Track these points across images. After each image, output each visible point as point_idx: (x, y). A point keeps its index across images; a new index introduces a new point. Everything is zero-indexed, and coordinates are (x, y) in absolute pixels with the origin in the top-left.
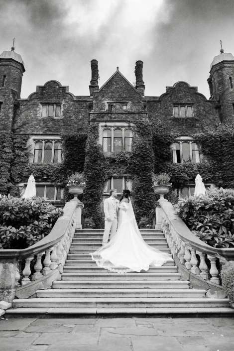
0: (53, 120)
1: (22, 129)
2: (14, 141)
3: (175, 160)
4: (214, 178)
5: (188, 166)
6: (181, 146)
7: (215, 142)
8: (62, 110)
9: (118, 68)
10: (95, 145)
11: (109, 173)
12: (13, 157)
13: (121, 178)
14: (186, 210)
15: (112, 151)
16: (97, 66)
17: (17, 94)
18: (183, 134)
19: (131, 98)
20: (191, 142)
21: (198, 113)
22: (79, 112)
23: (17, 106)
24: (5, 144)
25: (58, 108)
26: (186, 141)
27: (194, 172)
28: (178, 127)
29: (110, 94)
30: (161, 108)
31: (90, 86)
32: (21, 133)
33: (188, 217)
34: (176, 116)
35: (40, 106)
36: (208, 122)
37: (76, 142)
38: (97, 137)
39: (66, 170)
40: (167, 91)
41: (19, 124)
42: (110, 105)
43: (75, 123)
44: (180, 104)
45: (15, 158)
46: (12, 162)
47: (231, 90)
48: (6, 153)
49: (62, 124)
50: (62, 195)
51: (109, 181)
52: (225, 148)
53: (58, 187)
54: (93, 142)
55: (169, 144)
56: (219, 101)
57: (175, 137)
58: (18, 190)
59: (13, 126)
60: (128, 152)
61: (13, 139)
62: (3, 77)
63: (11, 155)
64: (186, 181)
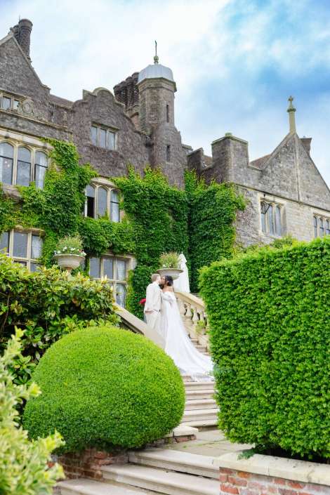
3: (86, 213)
5: (106, 226)
6: (96, 193)
7: (144, 198)
11: (11, 221)
13: (26, 232)
15: (14, 182)
18: (101, 173)
19: (31, 93)
20: (110, 189)
21: (124, 147)
26: (104, 187)
27: (113, 237)
28: (96, 161)
34: (93, 142)
36: (135, 164)
40: (84, 98)
44: (101, 125)
47: (167, 125)
52: (155, 209)
56: (151, 137)
57: (92, 177)
60: (41, 192)
64: (104, 248)
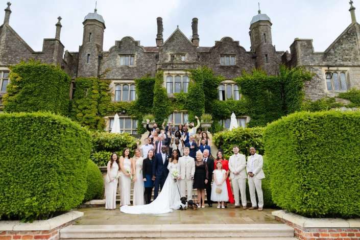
0: (129, 68)
1: (105, 75)
2: (100, 84)
3: (221, 98)
4: (250, 112)
5: (231, 103)
6: (226, 88)
7: (251, 85)
8: (135, 60)
9: (178, 26)
10: (161, 89)
11: (171, 109)
12: (99, 97)
13: (180, 113)
14: (219, 141)
15: (174, 92)
16: (162, 22)
17: (100, 47)
18: (227, 78)
19: (188, 50)
20: (233, 85)
21: (239, 62)
22: (148, 61)
23: (100, 58)
24: (93, 87)
25: (133, 58)
26: (229, 84)
28: (223, 73)
29: (172, 47)
30: (210, 58)
31: (156, 39)
32: (105, 78)
33: (220, 145)
34: (222, 64)
35: (119, 57)
36: (246, 69)
37: (146, 85)
38: (162, 82)
39: (139, 106)
40: (216, 45)
41: (103, 71)
42: (172, 56)
43: (145, 70)
44: (226, 55)
45: (101, 97)
46: (99, 101)
47: (265, 44)
48: (94, 94)
49: (136, 71)
50: (137, 125)
51: (171, 115)
53: (134, 119)
54: (159, 86)
55: (217, 86)
56: (255, 53)
57: (221, 81)
58: (104, 121)
59: (98, 73)
60: (185, 94)
61: (99, 83)
62: (89, 34)
63: (98, 96)
